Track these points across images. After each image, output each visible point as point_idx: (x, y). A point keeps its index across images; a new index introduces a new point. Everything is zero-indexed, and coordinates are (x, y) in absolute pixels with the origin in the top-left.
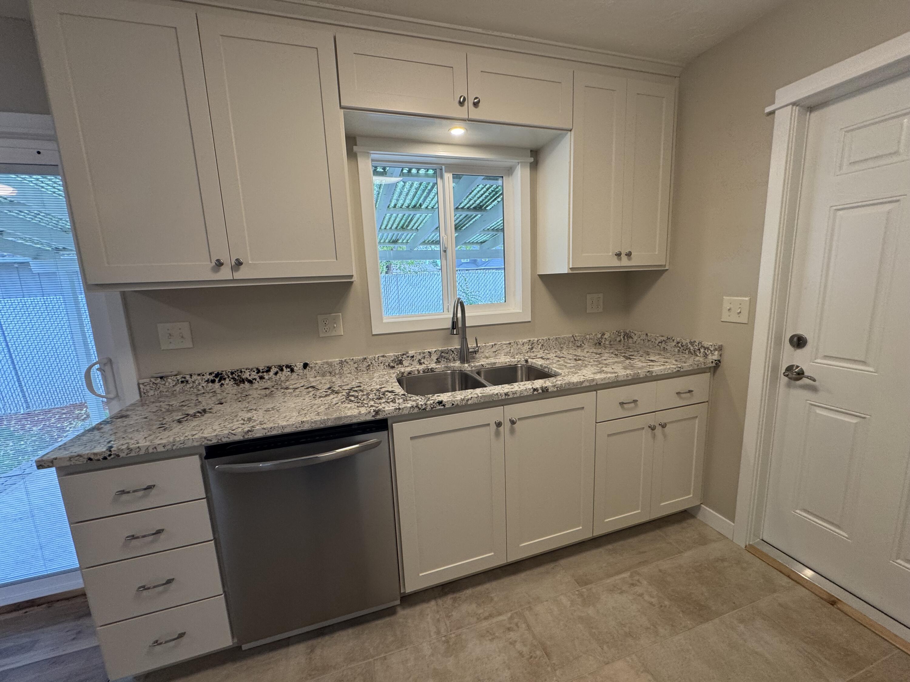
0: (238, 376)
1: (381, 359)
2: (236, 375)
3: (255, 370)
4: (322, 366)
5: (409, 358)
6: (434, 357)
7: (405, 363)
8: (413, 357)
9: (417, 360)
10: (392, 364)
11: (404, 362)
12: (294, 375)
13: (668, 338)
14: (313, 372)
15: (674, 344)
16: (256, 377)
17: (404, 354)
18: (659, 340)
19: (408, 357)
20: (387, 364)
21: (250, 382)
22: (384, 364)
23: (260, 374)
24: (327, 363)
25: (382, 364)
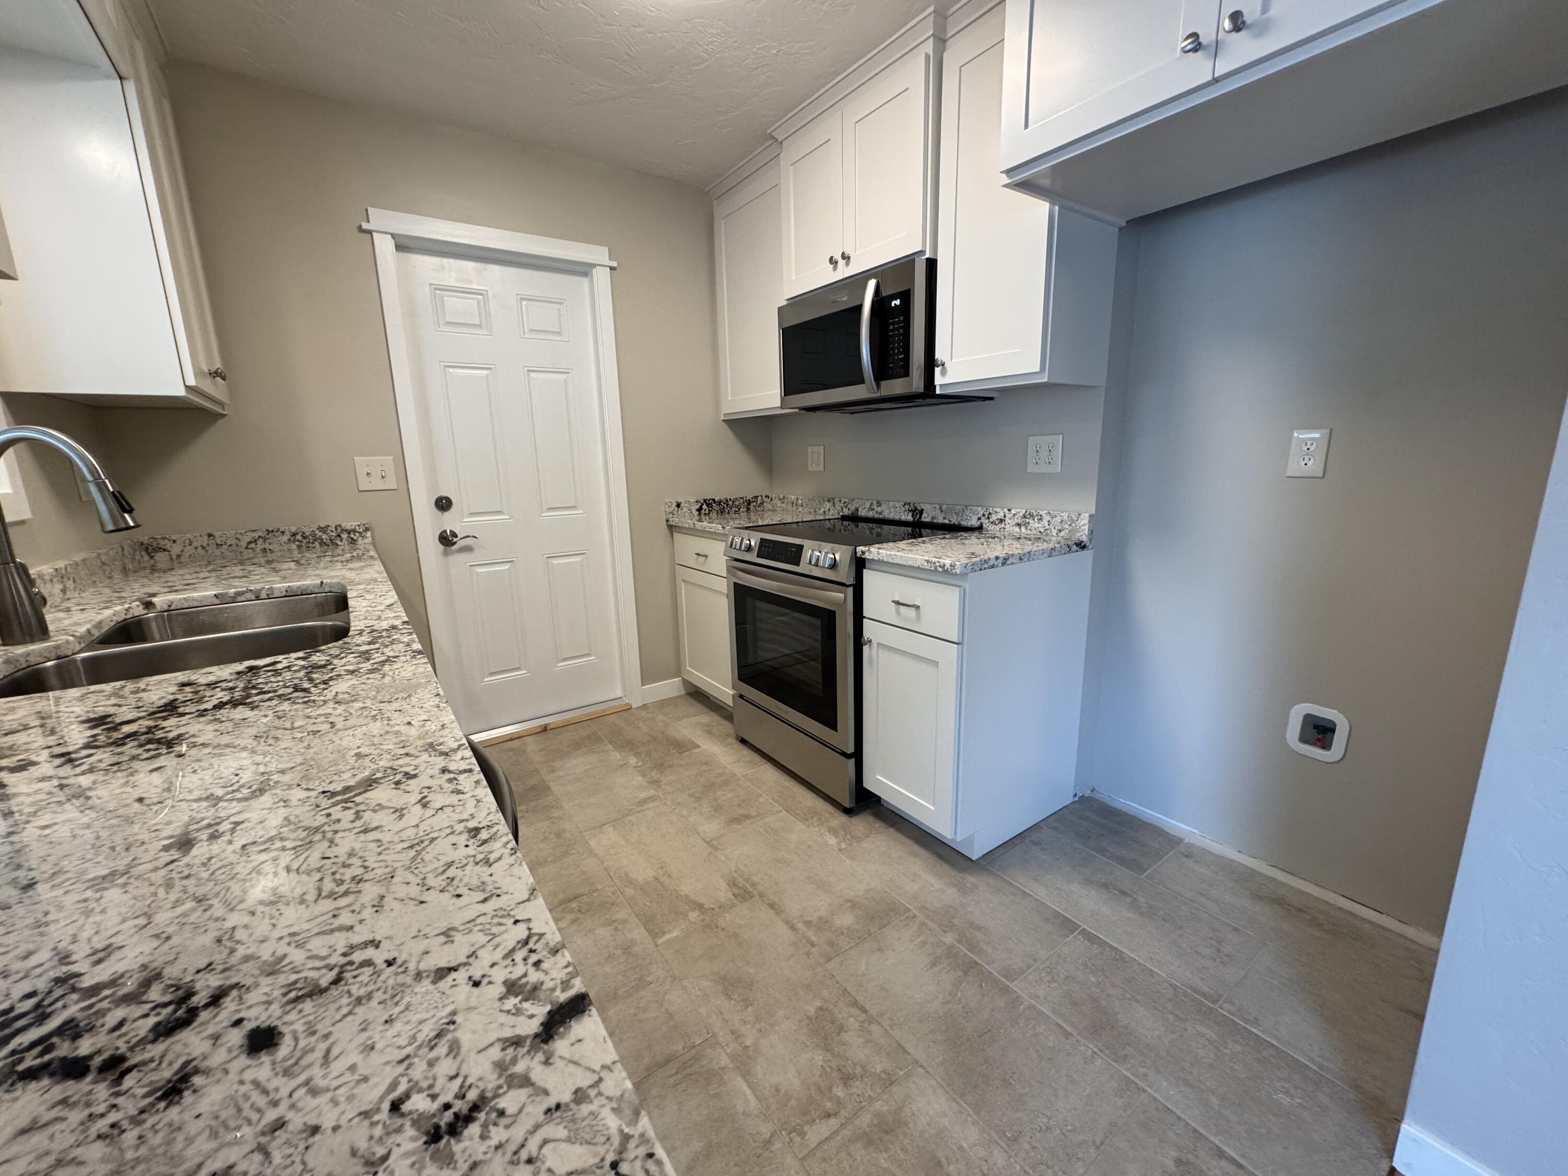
13: (268, 532)
15: (285, 538)
18: (247, 538)
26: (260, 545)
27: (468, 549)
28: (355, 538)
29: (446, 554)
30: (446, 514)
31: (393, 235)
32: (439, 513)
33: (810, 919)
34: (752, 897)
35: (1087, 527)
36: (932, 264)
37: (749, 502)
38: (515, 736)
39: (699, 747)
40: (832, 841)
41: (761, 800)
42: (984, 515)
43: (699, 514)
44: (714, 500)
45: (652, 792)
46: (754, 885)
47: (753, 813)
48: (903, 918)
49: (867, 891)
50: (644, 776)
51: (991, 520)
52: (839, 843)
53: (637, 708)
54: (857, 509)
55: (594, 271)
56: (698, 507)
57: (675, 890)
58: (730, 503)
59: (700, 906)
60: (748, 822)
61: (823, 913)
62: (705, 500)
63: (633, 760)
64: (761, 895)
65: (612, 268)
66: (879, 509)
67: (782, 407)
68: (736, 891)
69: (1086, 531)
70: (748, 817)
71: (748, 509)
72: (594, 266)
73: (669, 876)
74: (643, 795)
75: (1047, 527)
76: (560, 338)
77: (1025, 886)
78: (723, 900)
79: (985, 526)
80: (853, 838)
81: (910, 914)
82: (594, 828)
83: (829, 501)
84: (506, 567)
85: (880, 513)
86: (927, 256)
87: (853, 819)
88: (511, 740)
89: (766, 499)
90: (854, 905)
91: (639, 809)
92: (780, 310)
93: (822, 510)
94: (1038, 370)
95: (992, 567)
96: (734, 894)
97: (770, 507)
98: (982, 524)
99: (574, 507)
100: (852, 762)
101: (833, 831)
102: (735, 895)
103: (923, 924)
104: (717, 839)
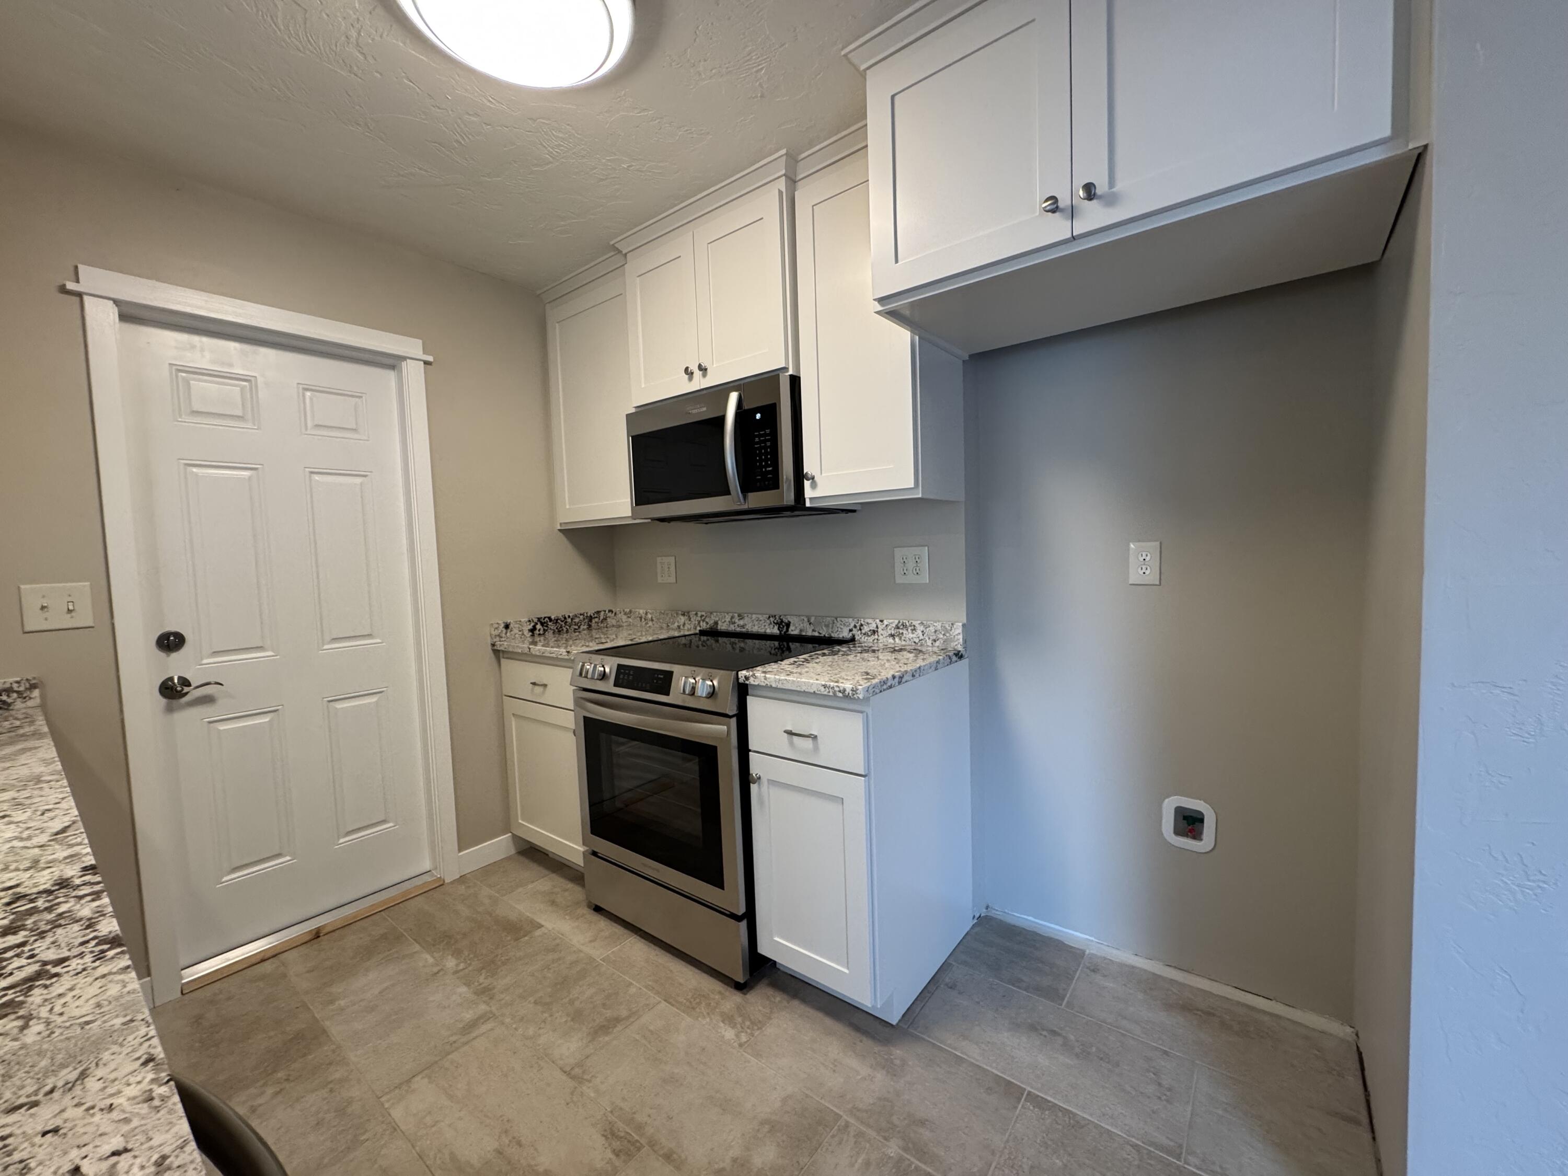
27: (208, 700)
28: (9, 700)
29: (169, 710)
30: (174, 655)
31: (116, 302)
32: (162, 655)
33: (722, 1165)
34: (639, 1149)
35: (961, 637)
36: (795, 381)
37: (591, 619)
38: (268, 955)
39: (541, 926)
40: (729, 1034)
41: (632, 990)
42: (855, 627)
43: (533, 635)
44: (550, 618)
45: (483, 1008)
46: (640, 1128)
47: (624, 1013)
48: (834, 1131)
49: (785, 1100)
50: (468, 985)
51: (863, 631)
52: (737, 1036)
53: (452, 883)
54: (716, 623)
55: (404, 364)
56: (530, 627)
57: (529, 1166)
58: (569, 620)
60: (619, 1027)
61: (735, 1152)
62: (539, 619)
63: (451, 963)
64: (652, 1144)
65: (426, 363)
66: (741, 623)
67: (633, 517)
68: (616, 1144)
69: (961, 640)
70: (617, 1020)
71: (590, 626)
72: (404, 358)
73: (519, 1144)
74: (468, 1016)
75: (921, 637)
76: (356, 436)
77: (955, 1049)
78: (599, 1165)
79: (857, 638)
80: (753, 1023)
81: (841, 1123)
82: (399, 1087)
83: (683, 615)
84: (266, 719)
85: (743, 626)
86: (791, 372)
87: (748, 996)
88: (263, 960)
89: (610, 614)
90: (772, 1126)
91: (464, 1039)
92: (629, 416)
93: (676, 624)
94: (912, 486)
95: (891, 687)
96: (614, 1151)
97: (614, 622)
98: (854, 636)
99: (369, 636)
100: (743, 925)
101: (728, 1019)
102: (617, 1153)
103: (860, 1134)
104: (580, 1064)
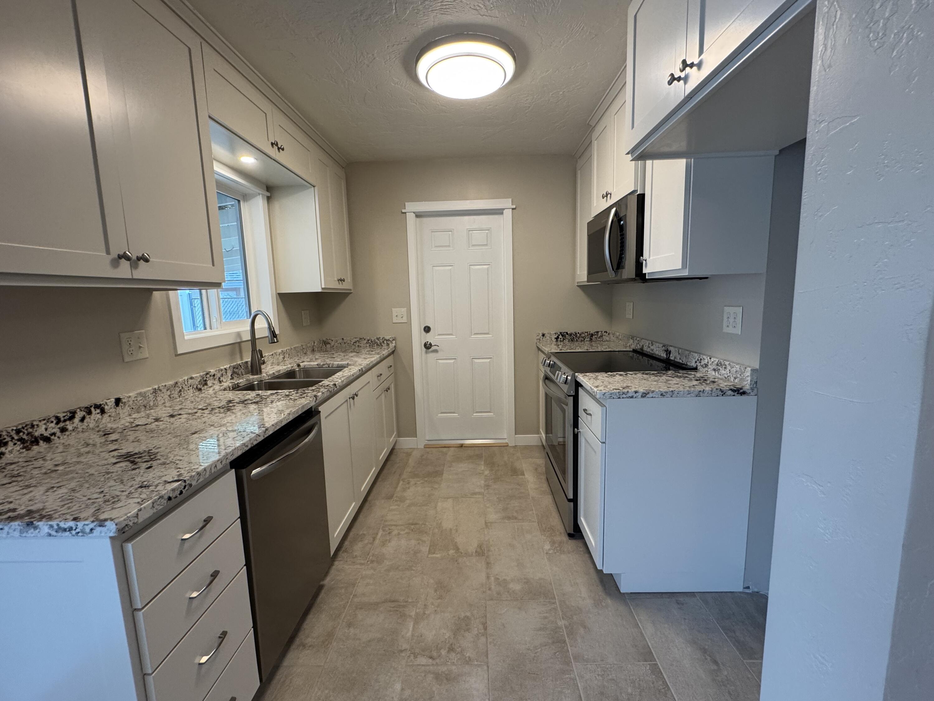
0: (28, 434)
1: (190, 381)
2: (24, 433)
3: (53, 419)
4: (135, 399)
5: (212, 378)
6: (229, 374)
7: (210, 383)
8: (214, 375)
9: (218, 378)
10: (199, 386)
11: (208, 382)
12: (106, 416)
13: (360, 339)
14: (127, 409)
15: (365, 342)
16: (56, 430)
17: (207, 374)
18: (353, 341)
19: (211, 376)
20: (195, 387)
21: (47, 440)
22: (193, 387)
23: (61, 425)
24: (140, 394)
25: (191, 387)
26: (357, 344)
27: (436, 351)
28: (389, 343)
29: (426, 353)
30: (428, 334)
31: (415, 212)
32: (425, 334)
33: (500, 578)
34: (483, 556)
35: (749, 379)
36: (641, 198)
37: (592, 335)
38: (447, 446)
39: (524, 475)
40: (547, 547)
41: (531, 513)
42: (698, 360)
43: (557, 341)
44: (567, 333)
45: (483, 490)
46: (489, 551)
47: (520, 517)
48: (547, 600)
49: (540, 579)
50: (485, 481)
51: (701, 364)
52: (549, 550)
53: (511, 447)
54: (643, 346)
55: (504, 212)
56: (556, 336)
57: (454, 537)
58: (578, 335)
59: (457, 549)
60: (514, 521)
61: (508, 579)
62: (561, 333)
63: (487, 472)
64: (488, 557)
65: (513, 209)
66: (652, 347)
67: (588, 281)
68: (479, 550)
70: (516, 518)
71: (591, 339)
72: (504, 209)
73: (457, 531)
74: (477, 490)
75: (729, 375)
76: (486, 248)
77: (641, 622)
78: (469, 551)
80: (560, 550)
81: (553, 601)
82: (445, 498)
83: (631, 338)
84: (452, 361)
85: (652, 350)
86: (638, 193)
87: (570, 541)
89: (605, 334)
90: (527, 582)
91: (470, 496)
92: (588, 223)
93: (629, 344)
94: (680, 267)
95: (632, 397)
96: (476, 551)
97: (608, 339)
98: (697, 366)
99: (488, 334)
100: (572, 504)
101: (553, 543)
103: (555, 609)
104: (491, 523)
